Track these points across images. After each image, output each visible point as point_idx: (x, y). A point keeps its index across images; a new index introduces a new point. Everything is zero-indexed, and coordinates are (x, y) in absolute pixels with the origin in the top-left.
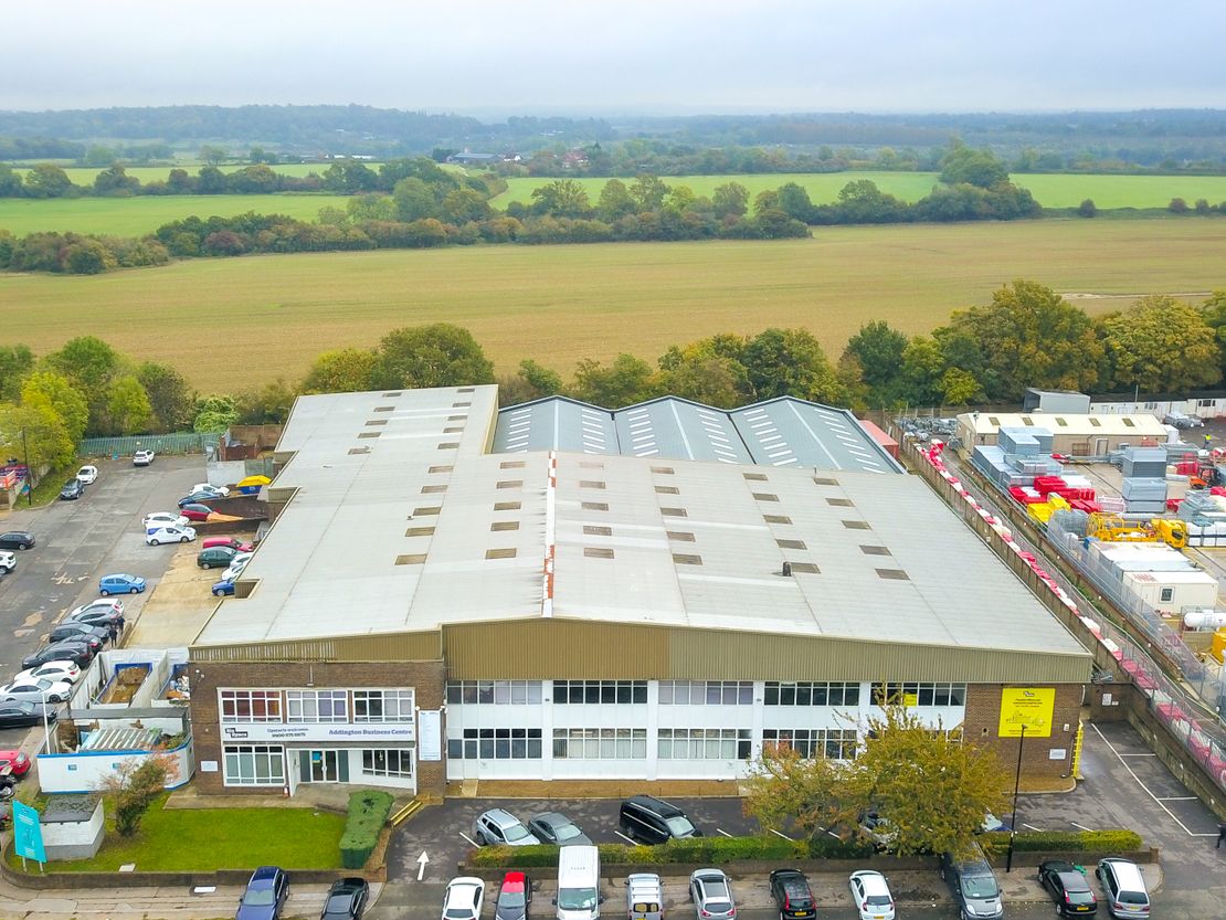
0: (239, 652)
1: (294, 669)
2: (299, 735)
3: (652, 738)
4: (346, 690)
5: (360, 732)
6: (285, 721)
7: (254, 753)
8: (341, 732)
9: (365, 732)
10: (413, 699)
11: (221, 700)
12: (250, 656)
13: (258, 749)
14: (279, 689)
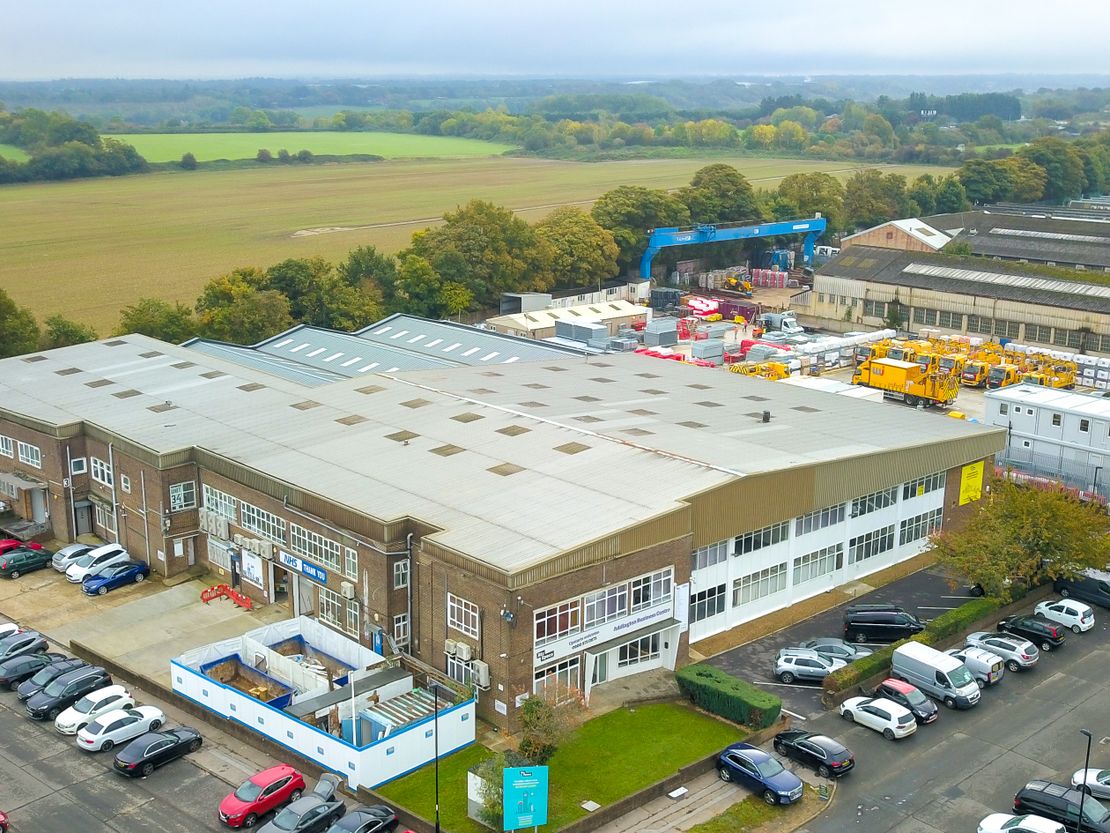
0: (551, 567)
1: (592, 573)
2: (591, 640)
3: (791, 567)
4: (626, 582)
5: (635, 622)
6: (582, 629)
7: (558, 672)
8: (623, 626)
9: (639, 620)
10: (672, 577)
11: (536, 622)
12: (560, 570)
13: (562, 666)
14: (578, 598)
